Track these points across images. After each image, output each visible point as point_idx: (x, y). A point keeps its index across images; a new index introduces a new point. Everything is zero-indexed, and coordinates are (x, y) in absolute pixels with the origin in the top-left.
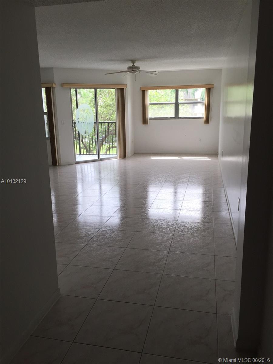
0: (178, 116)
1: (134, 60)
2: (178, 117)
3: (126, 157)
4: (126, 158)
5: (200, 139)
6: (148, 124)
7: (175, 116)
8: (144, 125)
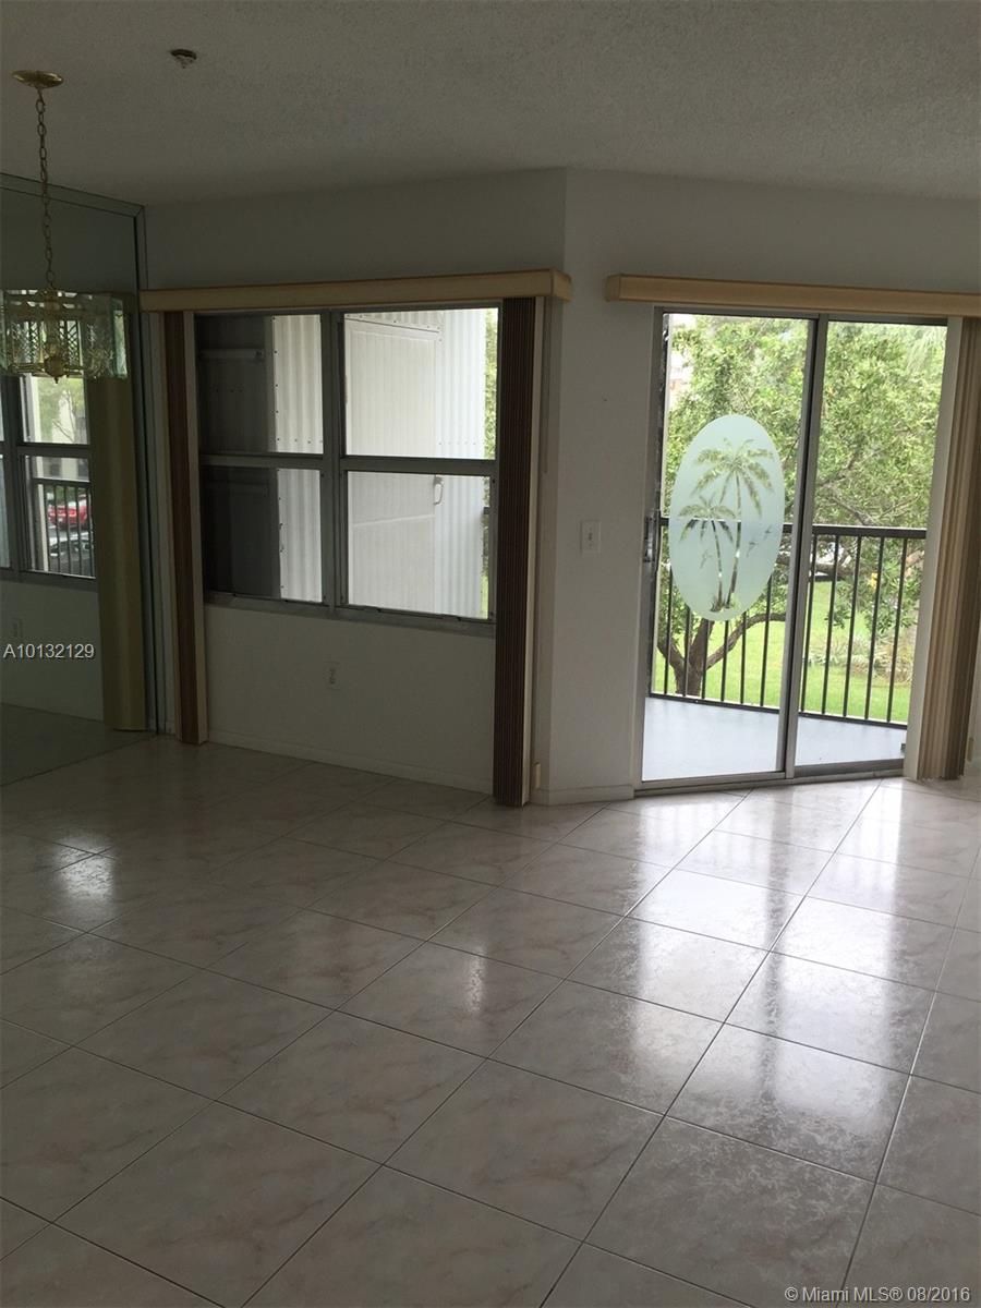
3: (962, 773)
4: (965, 779)
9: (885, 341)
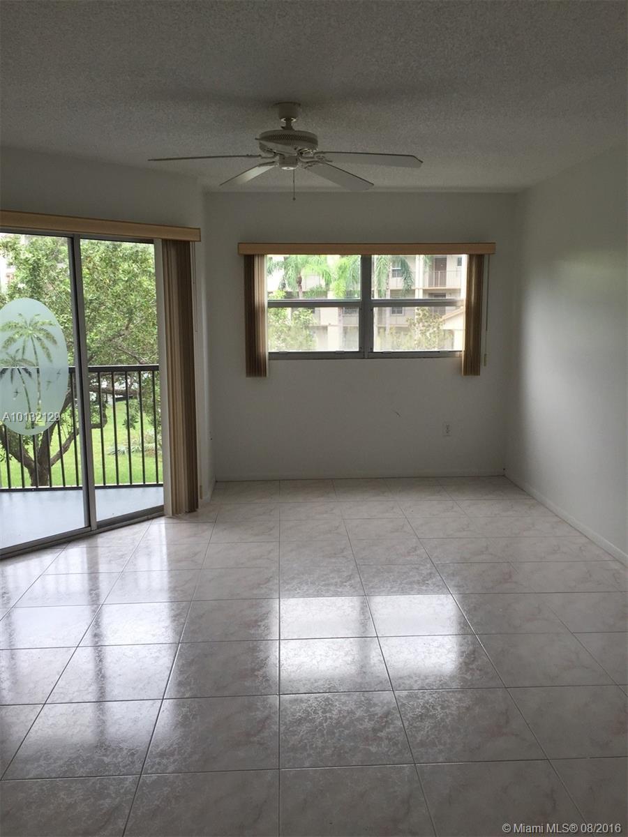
0: (372, 349)
1: (295, 104)
2: (372, 352)
3: (197, 507)
4: (200, 510)
5: (448, 427)
6: (267, 375)
7: (360, 348)
8: (251, 380)
9: (137, 251)
